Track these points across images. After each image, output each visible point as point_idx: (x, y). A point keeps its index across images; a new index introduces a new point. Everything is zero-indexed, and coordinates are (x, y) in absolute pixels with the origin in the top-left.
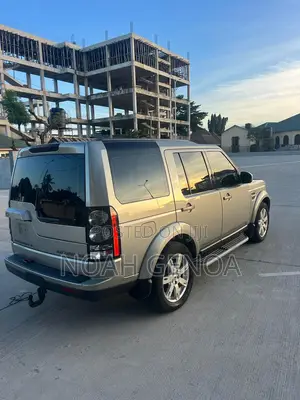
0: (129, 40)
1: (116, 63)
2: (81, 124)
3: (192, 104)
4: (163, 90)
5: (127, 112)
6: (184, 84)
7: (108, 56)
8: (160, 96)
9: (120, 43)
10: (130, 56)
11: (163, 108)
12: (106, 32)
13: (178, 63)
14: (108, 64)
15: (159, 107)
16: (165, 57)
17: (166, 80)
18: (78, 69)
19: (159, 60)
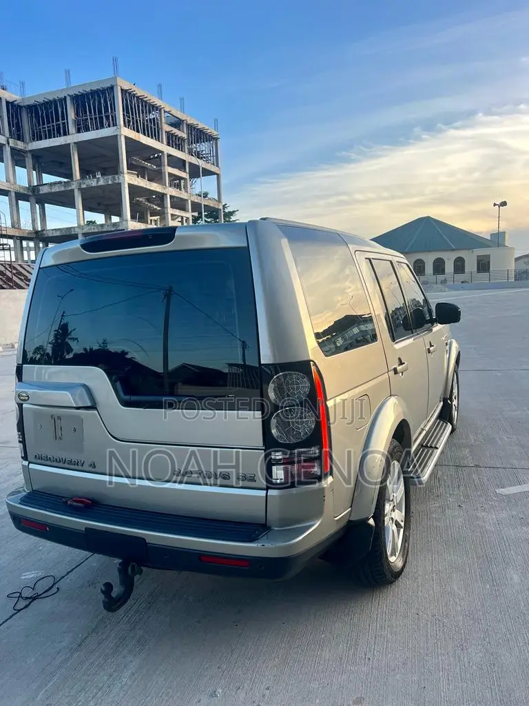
0: (112, 88)
1: (87, 130)
2: (22, 239)
3: (224, 207)
4: (176, 182)
5: (108, 218)
6: (211, 173)
7: (71, 115)
8: (171, 191)
9: (93, 93)
10: (114, 119)
11: (177, 212)
12: (68, 72)
13: (199, 135)
14: (72, 129)
15: (170, 211)
16: (177, 124)
17: (180, 164)
18: (11, 135)
19: (166, 128)
